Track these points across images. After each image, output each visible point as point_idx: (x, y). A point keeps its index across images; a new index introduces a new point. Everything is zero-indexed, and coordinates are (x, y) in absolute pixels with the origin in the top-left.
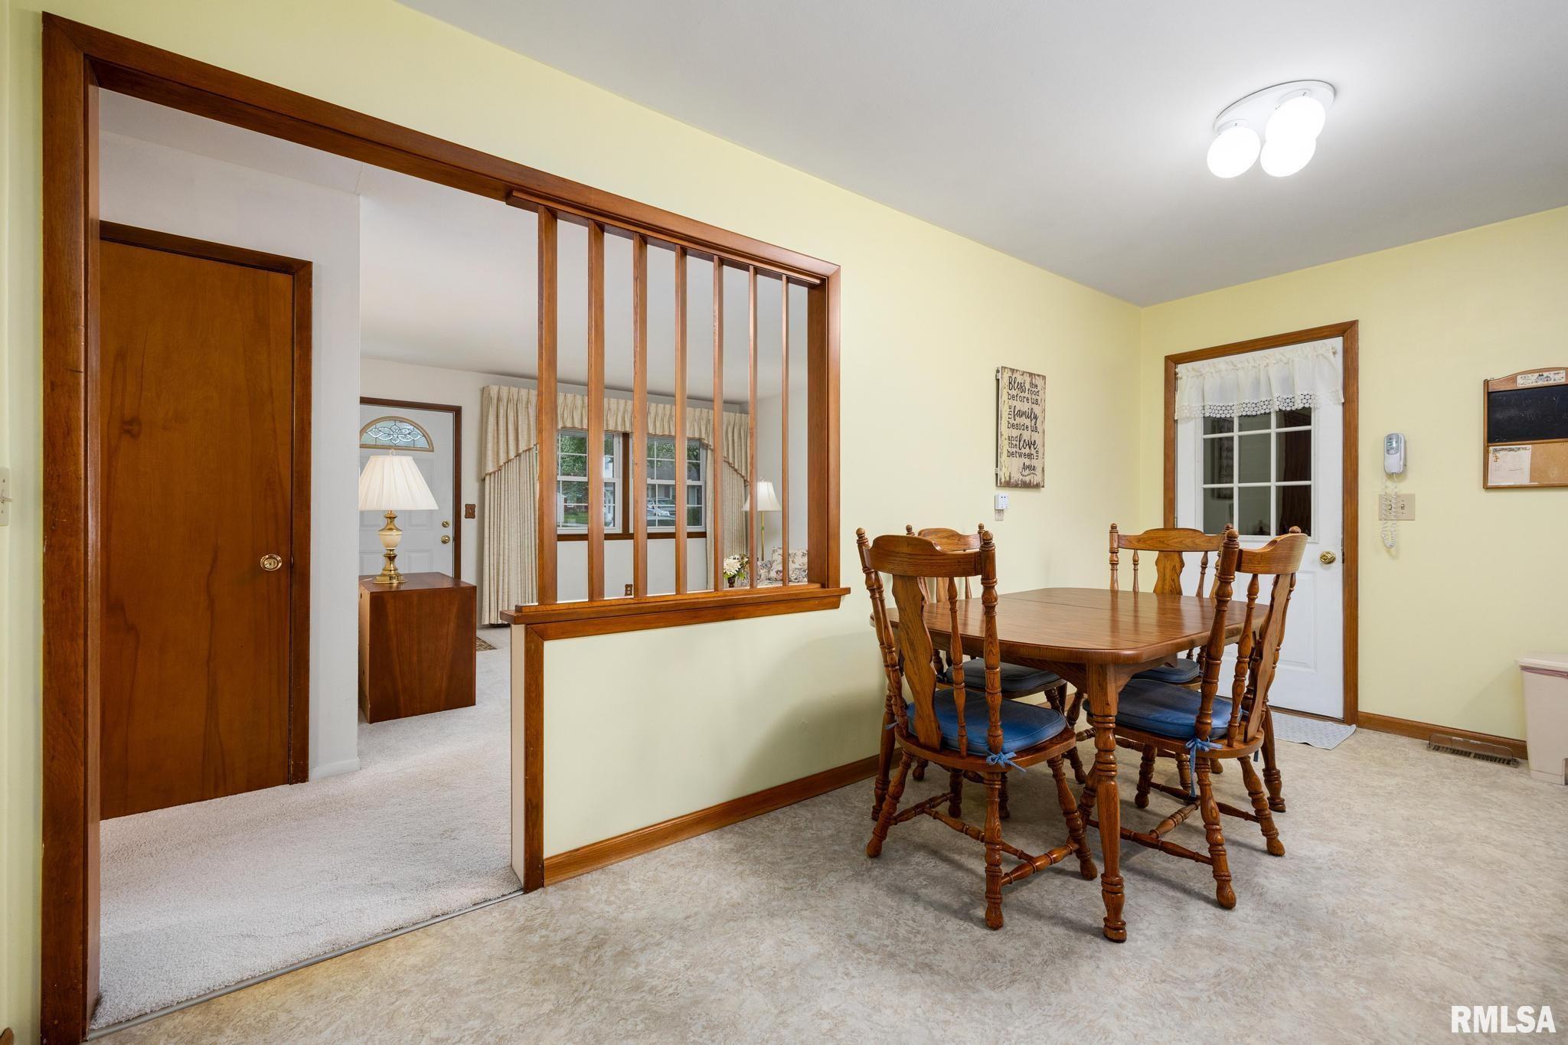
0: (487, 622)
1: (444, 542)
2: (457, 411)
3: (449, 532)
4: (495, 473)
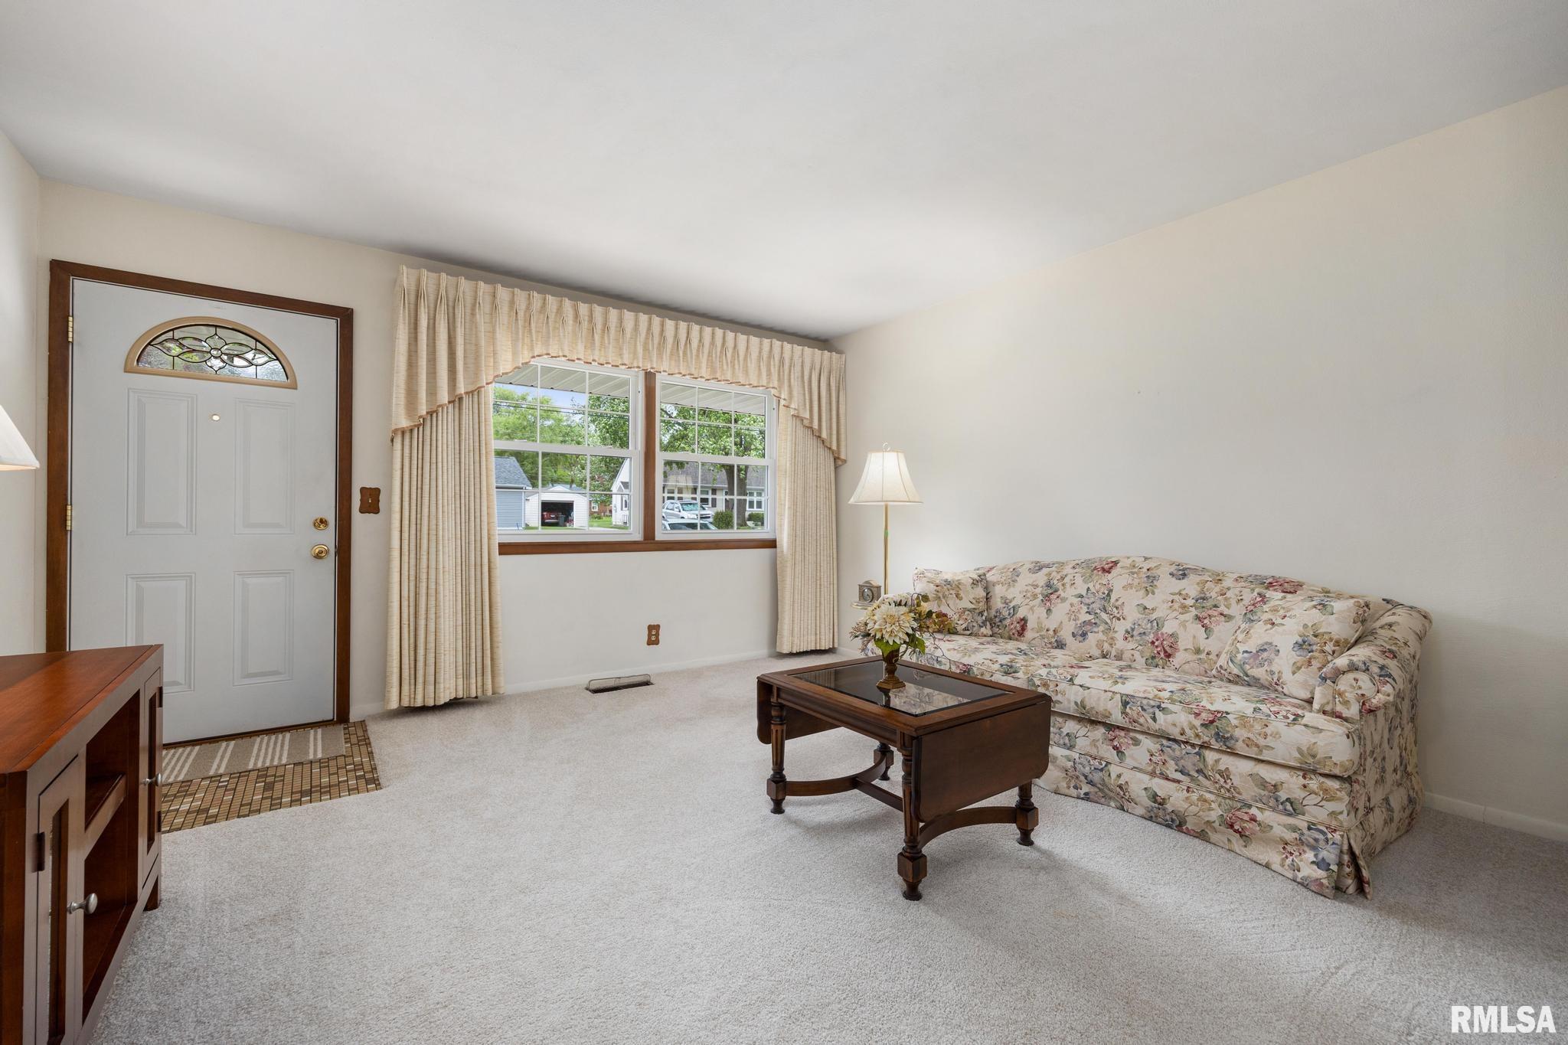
0: (394, 705)
1: (318, 556)
2: (344, 317)
3: (328, 538)
4: (411, 431)
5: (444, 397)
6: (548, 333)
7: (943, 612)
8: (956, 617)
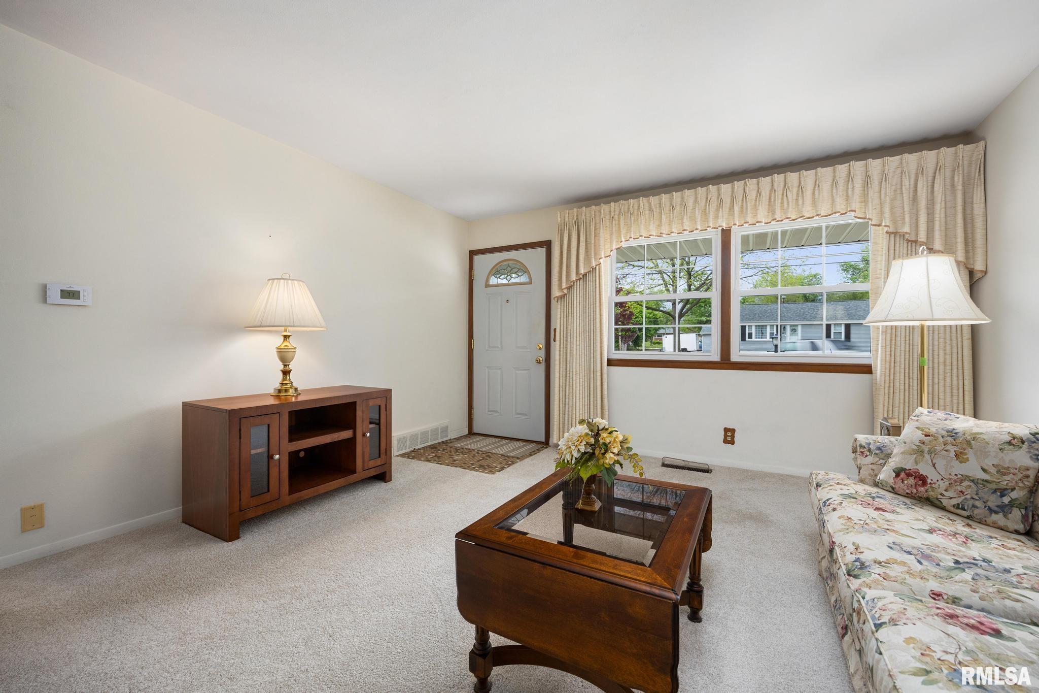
1: (539, 363)
2: (548, 245)
3: (543, 353)
4: (564, 297)
5: (574, 277)
6: (631, 224)
7: (922, 472)
8: (943, 485)
